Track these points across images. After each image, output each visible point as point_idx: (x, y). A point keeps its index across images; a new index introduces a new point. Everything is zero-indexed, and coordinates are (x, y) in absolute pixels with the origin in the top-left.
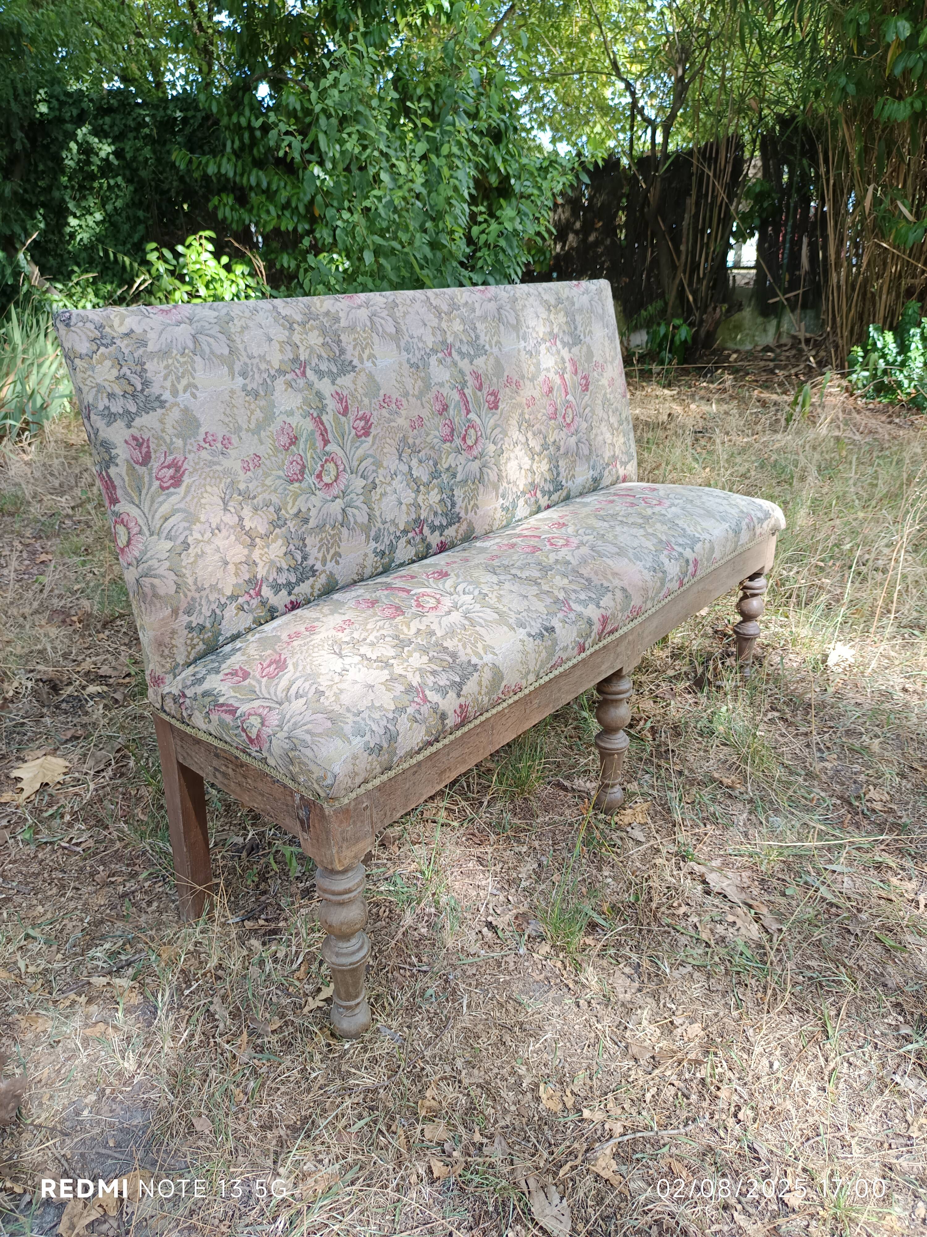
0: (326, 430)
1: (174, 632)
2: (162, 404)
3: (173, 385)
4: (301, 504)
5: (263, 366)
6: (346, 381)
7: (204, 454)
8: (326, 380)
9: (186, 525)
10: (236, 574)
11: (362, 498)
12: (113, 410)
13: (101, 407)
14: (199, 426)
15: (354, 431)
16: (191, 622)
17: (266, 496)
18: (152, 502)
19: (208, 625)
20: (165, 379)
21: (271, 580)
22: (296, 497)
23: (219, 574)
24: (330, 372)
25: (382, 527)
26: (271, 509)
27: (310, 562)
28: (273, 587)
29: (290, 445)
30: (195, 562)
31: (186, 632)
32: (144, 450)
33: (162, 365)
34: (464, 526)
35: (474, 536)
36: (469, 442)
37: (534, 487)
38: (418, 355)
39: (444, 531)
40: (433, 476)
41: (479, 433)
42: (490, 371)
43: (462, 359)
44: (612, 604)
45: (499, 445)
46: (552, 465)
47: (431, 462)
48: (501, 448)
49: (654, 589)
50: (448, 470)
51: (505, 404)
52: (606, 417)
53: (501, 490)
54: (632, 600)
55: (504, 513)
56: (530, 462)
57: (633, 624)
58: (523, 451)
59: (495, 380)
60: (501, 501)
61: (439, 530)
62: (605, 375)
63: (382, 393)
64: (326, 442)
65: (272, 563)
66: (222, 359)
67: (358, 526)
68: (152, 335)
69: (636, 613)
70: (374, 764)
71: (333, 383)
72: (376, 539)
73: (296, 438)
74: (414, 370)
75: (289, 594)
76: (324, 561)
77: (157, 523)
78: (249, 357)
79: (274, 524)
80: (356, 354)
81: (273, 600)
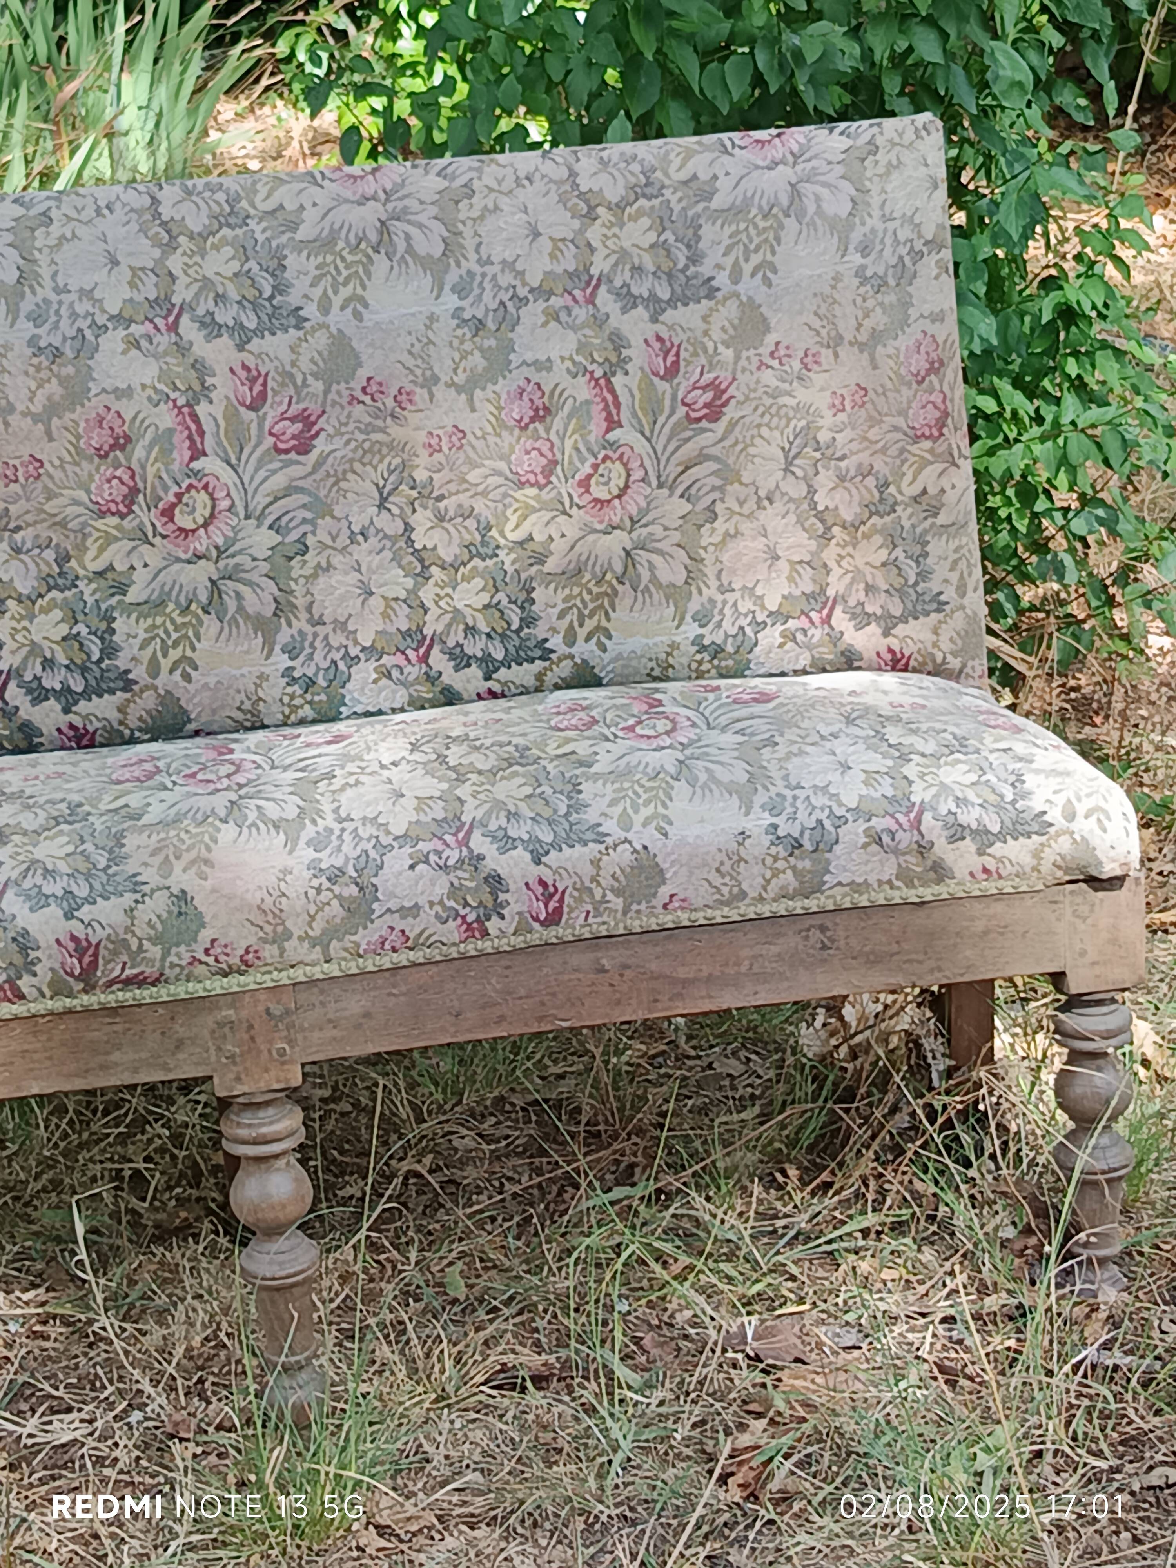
34: (148, 701)
35: (192, 727)
36: (183, 520)
37: (421, 643)
38: (67, 328)
39: (76, 703)
40: (50, 583)
41: (224, 504)
42: (305, 364)
43: (208, 339)
44: (119, 919)
45: (294, 536)
46: (501, 596)
47: (49, 555)
48: (302, 540)
49: (312, 918)
50: (100, 574)
51: (338, 442)
52: (796, 489)
53: (284, 636)
54: (203, 925)
55: (297, 689)
56: (409, 582)
57: (233, 983)
58: (388, 554)
59: (317, 386)
60: (283, 661)
61: (58, 700)
62: (818, 379)
69: (235, 961)
74: (44, 360)
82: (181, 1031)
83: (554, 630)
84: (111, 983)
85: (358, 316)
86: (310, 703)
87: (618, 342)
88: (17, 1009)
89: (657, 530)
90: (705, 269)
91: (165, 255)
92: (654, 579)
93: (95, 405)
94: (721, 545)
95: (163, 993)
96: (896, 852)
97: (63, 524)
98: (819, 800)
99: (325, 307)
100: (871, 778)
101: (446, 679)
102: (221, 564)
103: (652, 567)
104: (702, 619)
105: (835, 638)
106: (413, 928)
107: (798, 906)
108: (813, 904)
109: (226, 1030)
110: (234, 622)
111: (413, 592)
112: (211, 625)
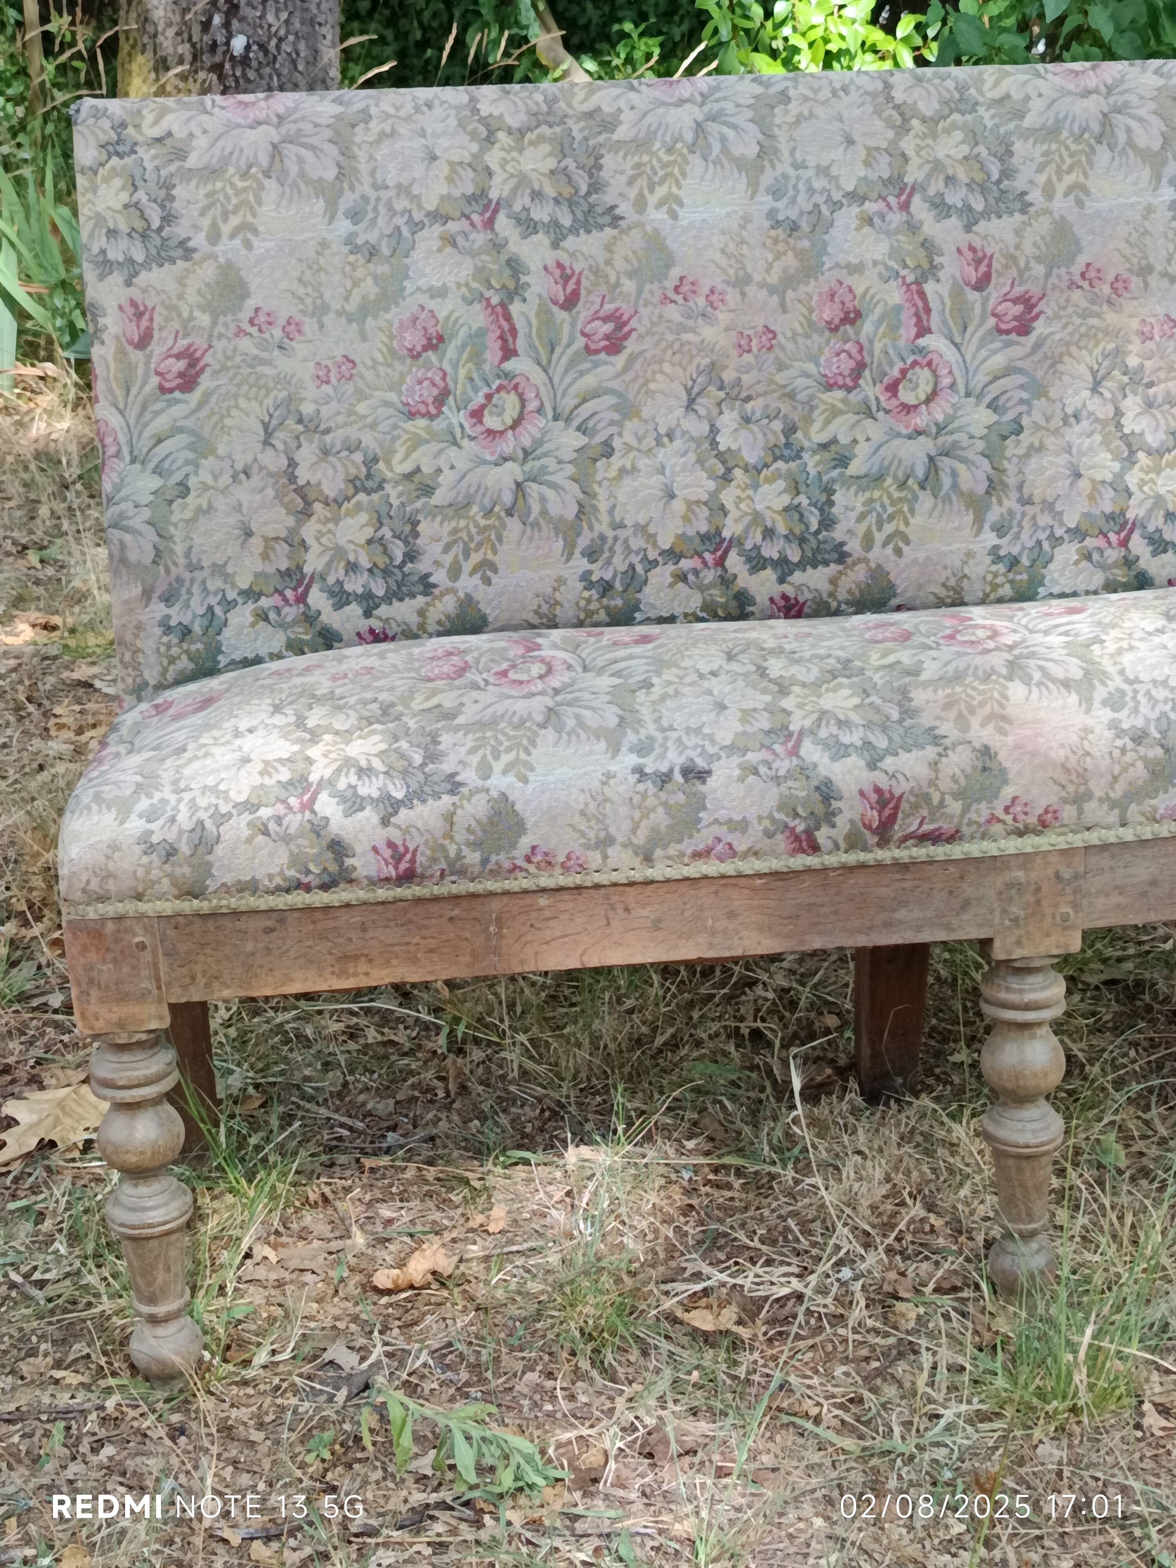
0: (514, 332)
1: (139, 627)
2: (188, 253)
3: (214, 224)
4: (425, 458)
5: (401, 204)
6: (588, 244)
7: (245, 344)
8: (541, 239)
9: (191, 456)
10: (265, 556)
11: (570, 470)
12: (111, 256)
13: (95, 250)
14: (246, 295)
15: (581, 341)
16: (169, 617)
17: (353, 432)
18: (144, 409)
19: (197, 629)
20: (203, 213)
21: (331, 580)
22: (416, 442)
23: (233, 548)
24: (555, 223)
25: (610, 534)
26: (358, 457)
27: (422, 566)
28: (332, 594)
29: (425, 348)
30: (194, 519)
31: (158, 631)
32: (144, 323)
33: (202, 191)
34: (858, 575)
35: (895, 602)
36: (906, 396)
37: (1123, 527)
38: (804, 203)
39: (791, 573)
40: (776, 453)
41: (946, 381)
42: (1028, 248)
43: (939, 219)
44: (923, 771)
45: (1010, 415)
47: (777, 425)
48: (1017, 421)
49: (1115, 779)
50: (824, 447)
51: (1056, 326)
53: (994, 514)
54: (1005, 782)
55: (1001, 568)
56: (1116, 466)
57: (1027, 844)
58: (1098, 438)
59: (1039, 270)
60: (990, 539)
61: (774, 569)
63: (675, 273)
64: (509, 353)
65: (339, 552)
66: (319, 187)
67: (550, 520)
68: (201, 142)
69: (1032, 820)
70: (155, 873)
71: (555, 245)
72: (592, 554)
73: (441, 339)
74: (781, 233)
75: (368, 614)
76: (455, 572)
77: (144, 444)
78: (376, 187)
79: (357, 485)
80: (633, 193)
81: (331, 617)
82: (968, 890)
84: (905, 839)
85: (1079, 203)
86: (1011, 582)
88: (812, 861)
91: (898, 136)
93: (828, 280)
95: (956, 851)
97: (792, 396)
99: (1049, 192)
101: (1142, 563)
102: (940, 440)
109: (1013, 892)
110: (947, 499)
111: (1119, 476)
112: (926, 500)
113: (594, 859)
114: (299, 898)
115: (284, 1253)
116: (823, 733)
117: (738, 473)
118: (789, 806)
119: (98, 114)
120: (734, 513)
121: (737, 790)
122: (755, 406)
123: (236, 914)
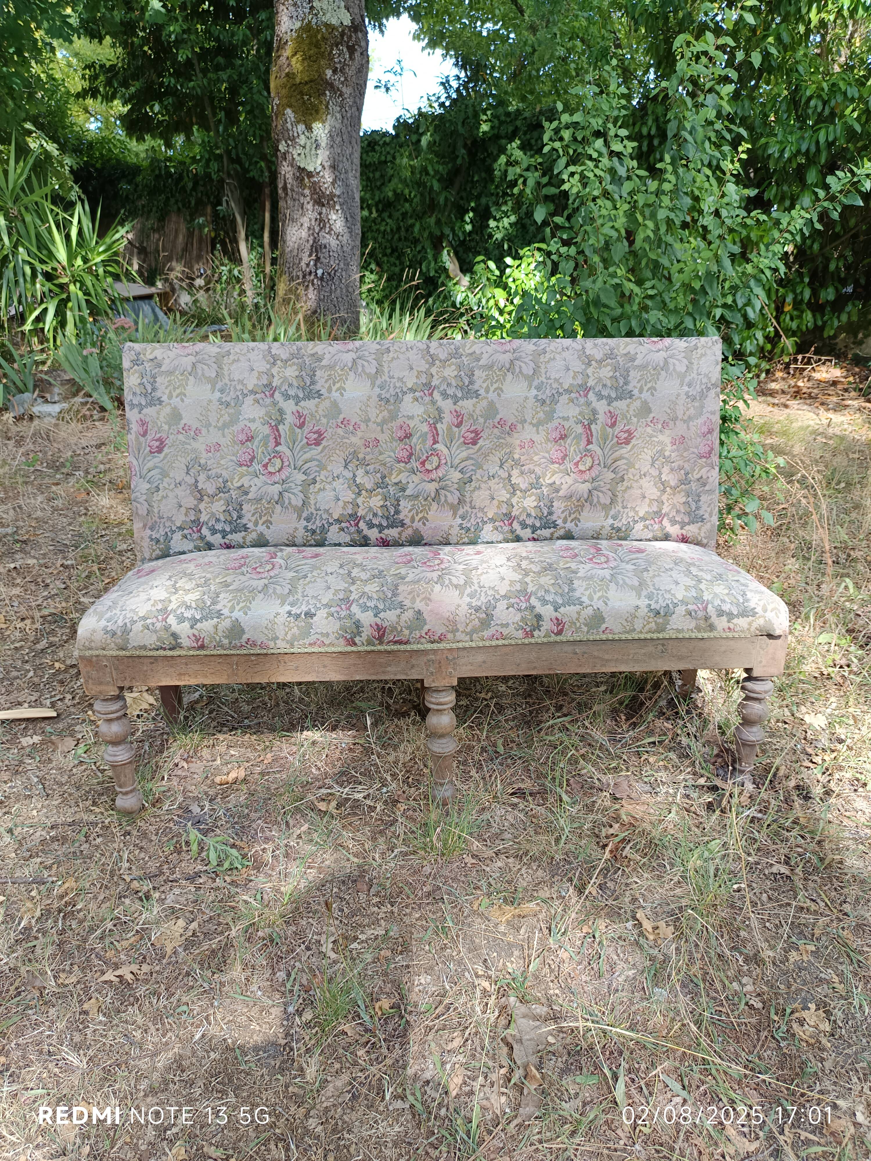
0: (280, 436)
1: (142, 538)
2: (161, 402)
3: (170, 392)
4: (245, 481)
5: (239, 387)
6: (309, 405)
7: (180, 437)
8: (292, 402)
9: (160, 477)
10: (186, 515)
11: (300, 488)
12: (134, 402)
13: (129, 398)
14: (181, 419)
15: (305, 441)
16: (152, 535)
17: (219, 471)
18: (144, 459)
19: (162, 540)
20: (166, 388)
21: (210, 525)
22: (242, 475)
23: (174, 512)
24: (297, 396)
25: (315, 512)
26: (221, 480)
27: (244, 521)
28: (210, 530)
29: (247, 441)
30: (161, 500)
31: (149, 540)
32: (145, 428)
33: (167, 380)
34: (409, 531)
36: (428, 466)
37: (510, 518)
38: (392, 392)
39: (384, 530)
40: (378, 486)
41: (444, 461)
42: (478, 412)
43: (443, 399)
44: (394, 619)
45: (468, 475)
46: (541, 503)
47: (379, 475)
48: (470, 477)
49: (467, 625)
50: (396, 484)
51: (487, 442)
52: (655, 472)
53: (461, 512)
54: (426, 624)
55: (463, 532)
56: (508, 496)
57: (435, 646)
58: (501, 485)
59: (481, 420)
60: (459, 521)
61: (377, 528)
62: (667, 432)
63: (341, 417)
64: (278, 444)
65: (213, 514)
66: (209, 380)
67: (292, 506)
68: (167, 361)
69: (436, 638)
70: (109, 641)
71: (297, 404)
72: (308, 520)
73: (252, 437)
74: (383, 403)
75: (223, 538)
76: (256, 524)
77: (144, 472)
78: (230, 381)
79: (220, 490)
80: (327, 386)
81: (210, 538)
82: (414, 662)
83: (559, 517)
84: (389, 642)
85: (499, 395)
86: (467, 537)
87: (594, 412)
88: (354, 649)
89: (602, 483)
90: (630, 387)
91: (430, 367)
92: (598, 502)
93: (400, 421)
94: (625, 491)
95: (408, 647)
96: (696, 619)
97: (385, 464)
98: (667, 596)
99: (487, 391)
100: (687, 588)
101: (518, 532)
102: (440, 484)
103: (598, 497)
104: (614, 518)
105: (663, 529)
106: (505, 631)
107: (655, 636)
108: (661, 636)
109: (431, 663)
110: (443, 505)
111: (509, 499)
112: (435, 506)
113: (272, 644)
114: (161, 653)
115: (191, 765)
116: (361, 601)
117: (363, 492)
118: (343, 629)
119: (131, 349)
120: (362, 507)
121: (325, 622)
122: (370, 468)
123: (139, 657)
